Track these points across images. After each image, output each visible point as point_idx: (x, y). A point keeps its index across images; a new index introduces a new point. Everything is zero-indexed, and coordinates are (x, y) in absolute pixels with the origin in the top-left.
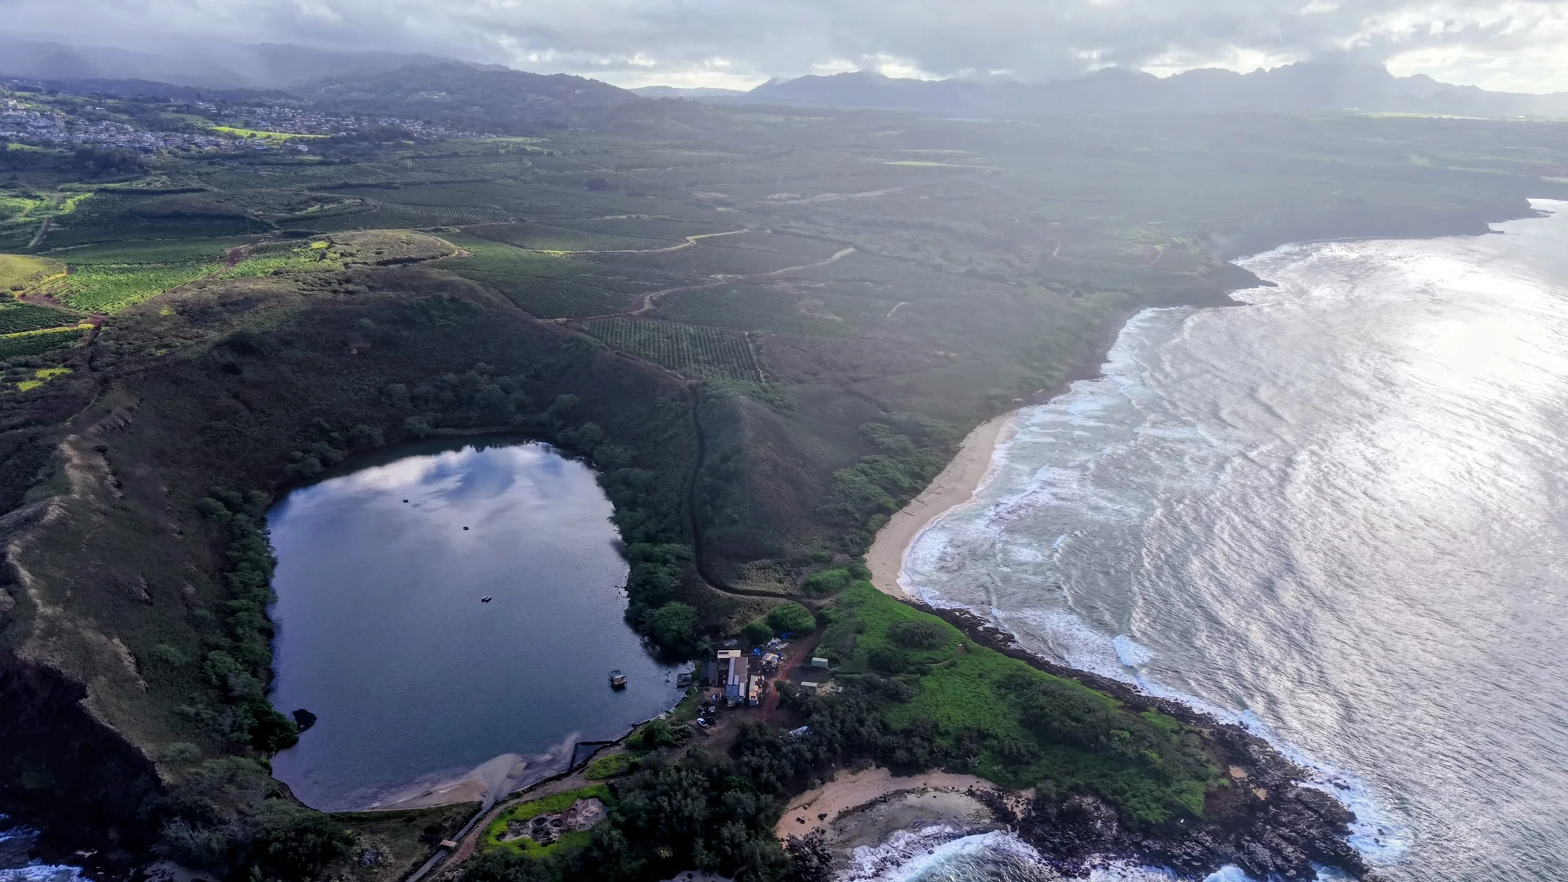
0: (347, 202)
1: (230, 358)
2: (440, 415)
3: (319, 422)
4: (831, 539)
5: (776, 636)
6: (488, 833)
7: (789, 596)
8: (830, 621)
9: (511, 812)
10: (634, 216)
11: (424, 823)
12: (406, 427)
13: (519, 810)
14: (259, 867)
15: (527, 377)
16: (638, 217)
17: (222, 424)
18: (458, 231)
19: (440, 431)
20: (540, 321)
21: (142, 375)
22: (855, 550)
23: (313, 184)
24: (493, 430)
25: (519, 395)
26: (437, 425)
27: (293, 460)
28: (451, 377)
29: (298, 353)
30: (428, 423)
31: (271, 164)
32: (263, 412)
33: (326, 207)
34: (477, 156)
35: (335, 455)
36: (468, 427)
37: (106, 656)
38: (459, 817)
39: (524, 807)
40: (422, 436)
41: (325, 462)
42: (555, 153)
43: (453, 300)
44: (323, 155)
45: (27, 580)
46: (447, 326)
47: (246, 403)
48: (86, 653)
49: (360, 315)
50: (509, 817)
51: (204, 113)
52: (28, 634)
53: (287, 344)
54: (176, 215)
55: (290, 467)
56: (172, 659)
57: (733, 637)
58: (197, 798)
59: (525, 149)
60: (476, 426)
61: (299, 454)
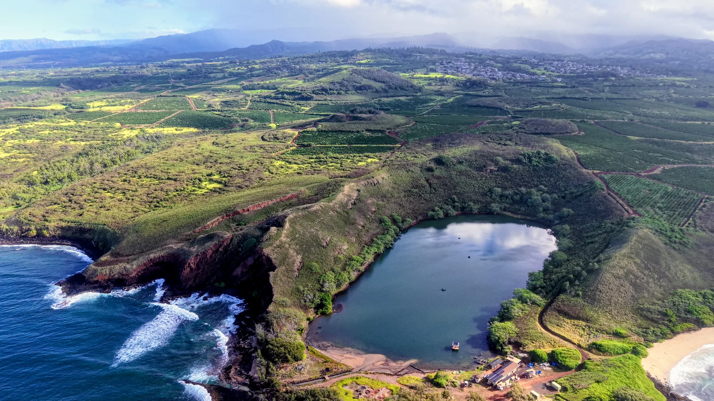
0: (554, 105)
1: (433, 165)
2: (508, 206)
3: (454, 198)
4: (639, 326)
5: (549, 362)
6: (342, 381)
7: (579, 346)
8: (586, 368)
9: (357, 378)
10: (706, 123)
11: (328, 365)
12: (489, 208)
13: (361, 379)
14: (261, 351)
15: (559, 197)
16: (709, 124)
17: (415, 190)
18: (593, 122)
19: (505, 213)
20: (584, 170)
21: (396, 166)
22: (651, 337)
23: (549, 96)
24: (529, 218)
25: (548, 204)
26: (505, 210)
27: (433, 210)
28: (523, 189)
29: (462, 167)
30: (501, 208)
31: (541, 86)
32: (435, 189)
33: (542, 107)
34: (645, 86)
35: (453, 212)
36: (517, 214)
37: (291, 260)
38: (340, 370)
39: (364, 379)
40: (495, 213)
41: (447, 215)
42: (692, 87)
43: (546, 154)
44: (566, 83)
45: (286, 227)
46: (537, 166)
47: (430, 184)
48: (285, 257)
49: (498, 155)
50: (355, 380)
51: (531, 64)
52: (271, 245)
53: (460, 163)
54: (478, 106)
55: (431, 213)
56: (313, 269)
57: (525, 352)
58: (273, 319)
59: (676, 84)
60: (521, 214)
61: (437, 208)
